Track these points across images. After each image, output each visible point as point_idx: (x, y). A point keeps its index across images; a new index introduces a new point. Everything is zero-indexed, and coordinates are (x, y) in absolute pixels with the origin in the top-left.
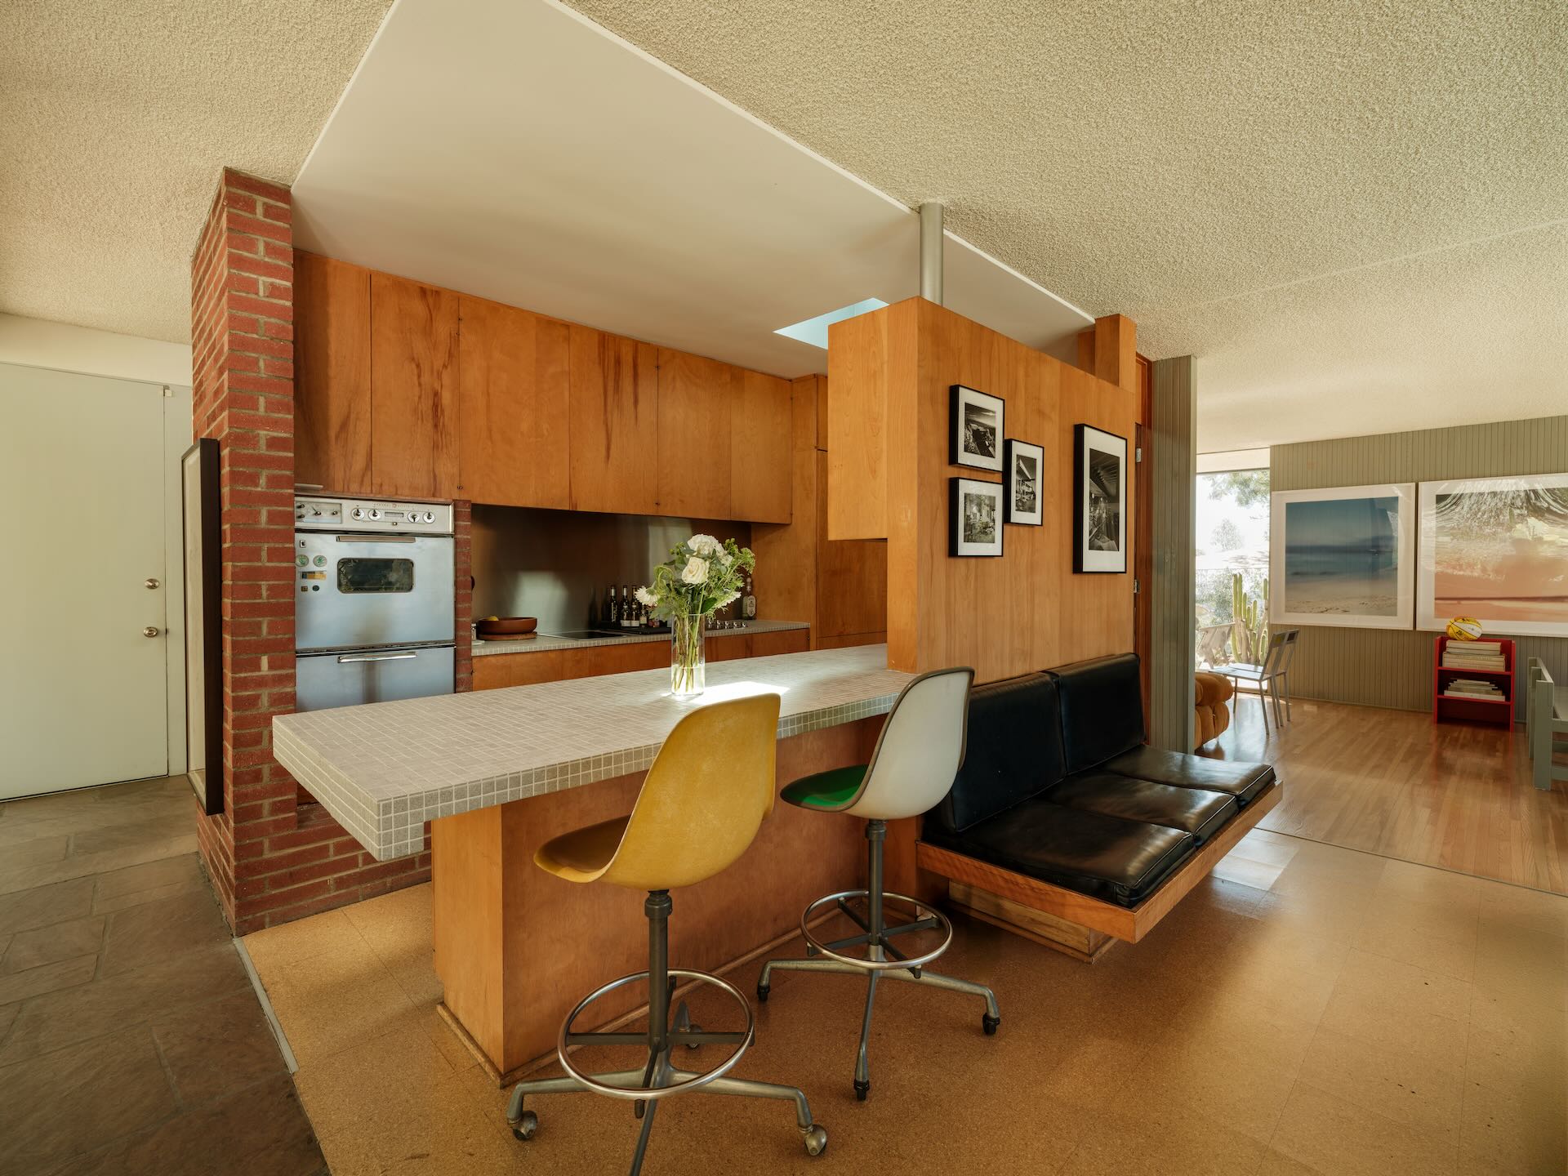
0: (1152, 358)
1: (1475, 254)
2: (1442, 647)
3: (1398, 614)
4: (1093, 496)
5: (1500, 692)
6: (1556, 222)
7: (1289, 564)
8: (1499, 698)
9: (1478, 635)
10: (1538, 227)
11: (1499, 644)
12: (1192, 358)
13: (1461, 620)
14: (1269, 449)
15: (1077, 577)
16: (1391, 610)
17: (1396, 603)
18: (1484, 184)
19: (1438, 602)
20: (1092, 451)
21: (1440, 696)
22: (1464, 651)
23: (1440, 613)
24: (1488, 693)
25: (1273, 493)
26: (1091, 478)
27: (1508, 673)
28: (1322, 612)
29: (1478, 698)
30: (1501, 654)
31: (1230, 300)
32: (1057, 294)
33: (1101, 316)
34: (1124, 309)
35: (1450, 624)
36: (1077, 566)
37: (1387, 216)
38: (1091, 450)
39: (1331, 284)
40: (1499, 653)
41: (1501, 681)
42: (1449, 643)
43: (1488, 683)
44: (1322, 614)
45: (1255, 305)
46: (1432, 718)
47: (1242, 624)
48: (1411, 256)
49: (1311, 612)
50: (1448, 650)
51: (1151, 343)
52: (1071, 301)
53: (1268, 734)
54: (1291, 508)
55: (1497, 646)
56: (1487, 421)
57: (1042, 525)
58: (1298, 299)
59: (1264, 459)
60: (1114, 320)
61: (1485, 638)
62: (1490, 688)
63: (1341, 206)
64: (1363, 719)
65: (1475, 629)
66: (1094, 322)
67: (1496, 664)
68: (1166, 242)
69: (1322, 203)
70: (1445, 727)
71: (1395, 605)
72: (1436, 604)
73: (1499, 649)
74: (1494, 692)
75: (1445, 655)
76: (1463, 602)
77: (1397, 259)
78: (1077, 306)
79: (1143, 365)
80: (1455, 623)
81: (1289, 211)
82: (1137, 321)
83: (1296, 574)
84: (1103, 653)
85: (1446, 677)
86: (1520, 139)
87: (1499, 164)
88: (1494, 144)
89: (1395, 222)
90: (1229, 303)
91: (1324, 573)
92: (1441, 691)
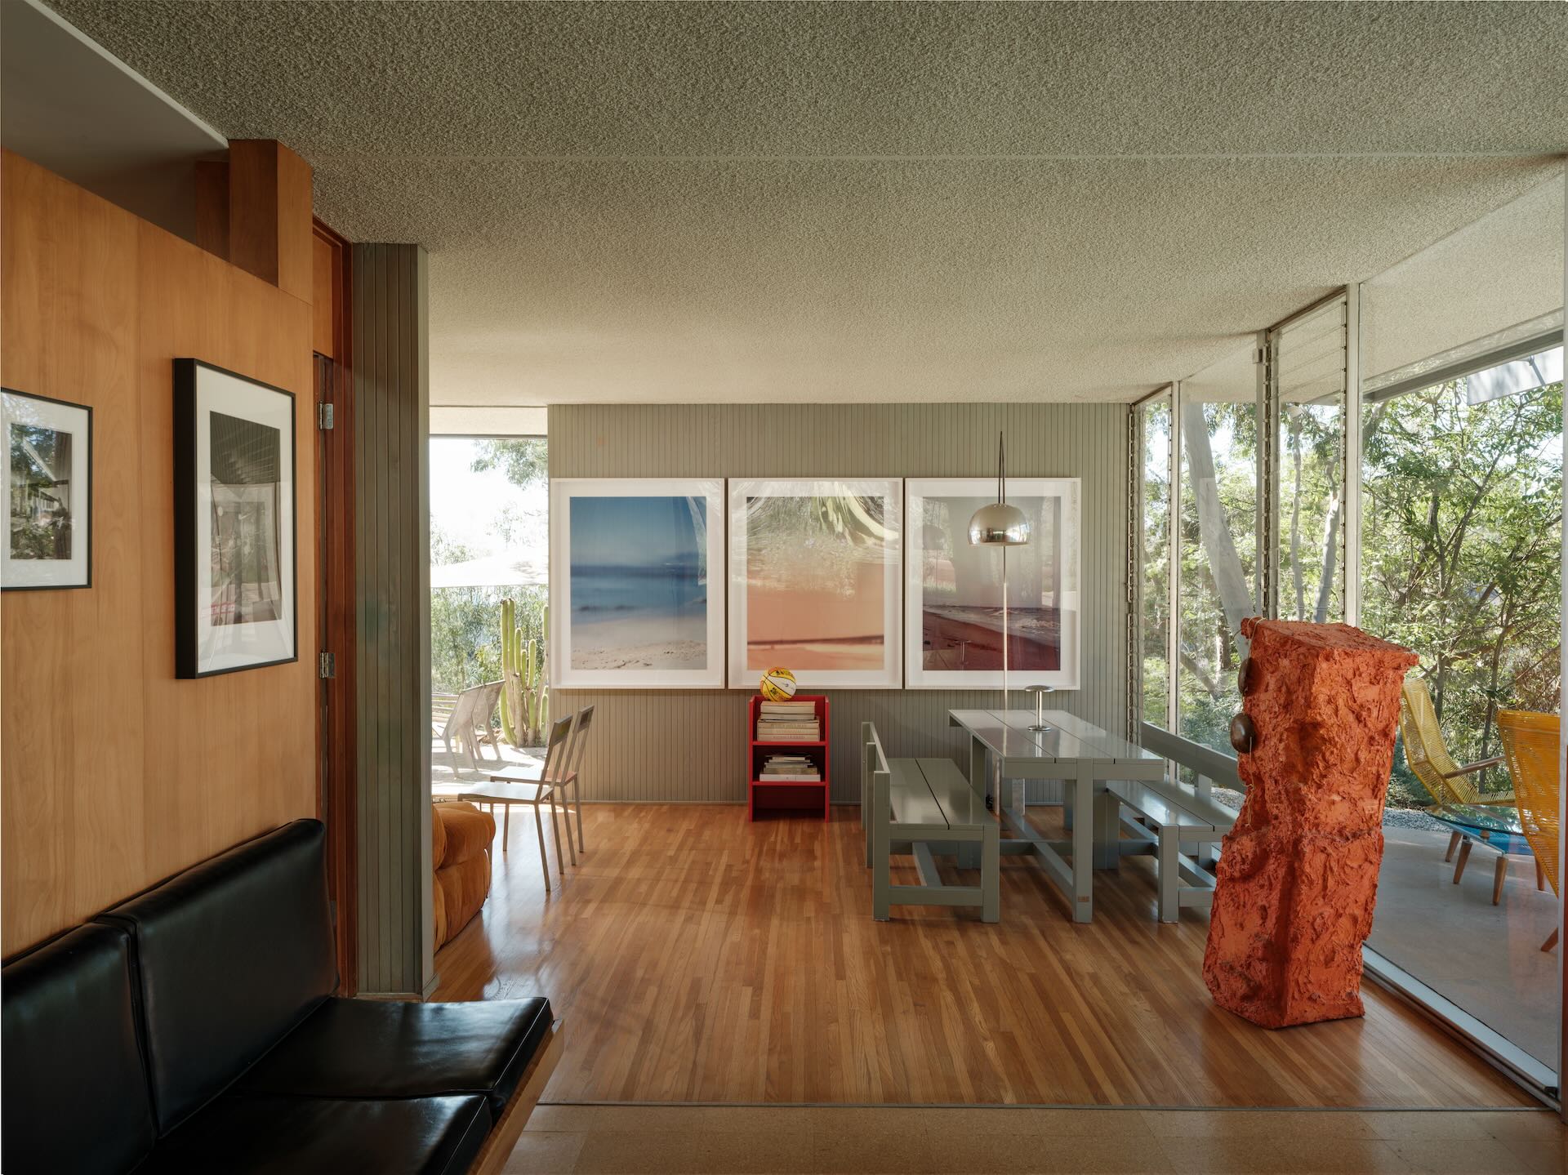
0: (351, 237)
1: (793, 176)
2: (756, 713)
3: (708, 666)
4: (220, 512)
5: (815, 769)
6: (878, 158)
7: (575, 594)
8: (814, 778)
9: (792, 693)
10: (862, 159)
11: (813, 703)
12: (420, 250)
13: (775, 674)
14: (546, 409)
15: (186, 684)
16: (698, 661)
17: (705, 651)
18: (808, 76)
19: (753, 647)
20: (215, 417)
21: (755, 783)
22: (779, 717)
23: (754, 663)
24: (804, 772)
25: (552, 479)
26: (213, 472)
27: (823, 743)
28: (619, 667)
29: (793, 780)
30: (815, 719)
31: (473, 162)
32: (133, 65)
33: (239, 136)
34: (285, 133)
35: (764, 679)
36: (184, 662)
37: (693, 85)
38: (213, 415)
39: (621, 174)
40: (813, 717)
41: (814, 755)
42: (765, 707)
43: (803, 759)
44: (618, 671)
45: (513, 181)
46: (746, 812)
47: (515, 680)
48: (723, 159)
49: (604, 668)
50: (763, 717)
51: (344, 210)
52: (170, 91)
53: (548, 890)
54: (576, 503)
55: (810, 707)
56: (797, 401)
57: (89, 585)
58: (576, 186)
59: (538, 423)
60: (267, 150)
61: (801, 695)
62: (805, 766)
63: (633, 48)
64: (669, 830)
65: (789, 686)
66: (226, 145)
67: (809, 733)
68: (351, 22)
69: (605, 32)
70: (761, 825)
71: (704, 653)
72: (749, 650)
73: (813, 711)
74: (810, 770)
75: (760, 725)
76: (777, 647)
77: (704, 158)
78: (184, 104)
79: (334, 246)
80: (770, 678)
81: (556, 30)
82: (314, 163)
83: (585, 609)
84: (251, 829)
85: (762, 755)
86: (849, 21)
87: (825, 52)
88: (821, 17)
89: (702, 98)
90: (473, 168)
91: (620, 608)
92: (756, 777)
